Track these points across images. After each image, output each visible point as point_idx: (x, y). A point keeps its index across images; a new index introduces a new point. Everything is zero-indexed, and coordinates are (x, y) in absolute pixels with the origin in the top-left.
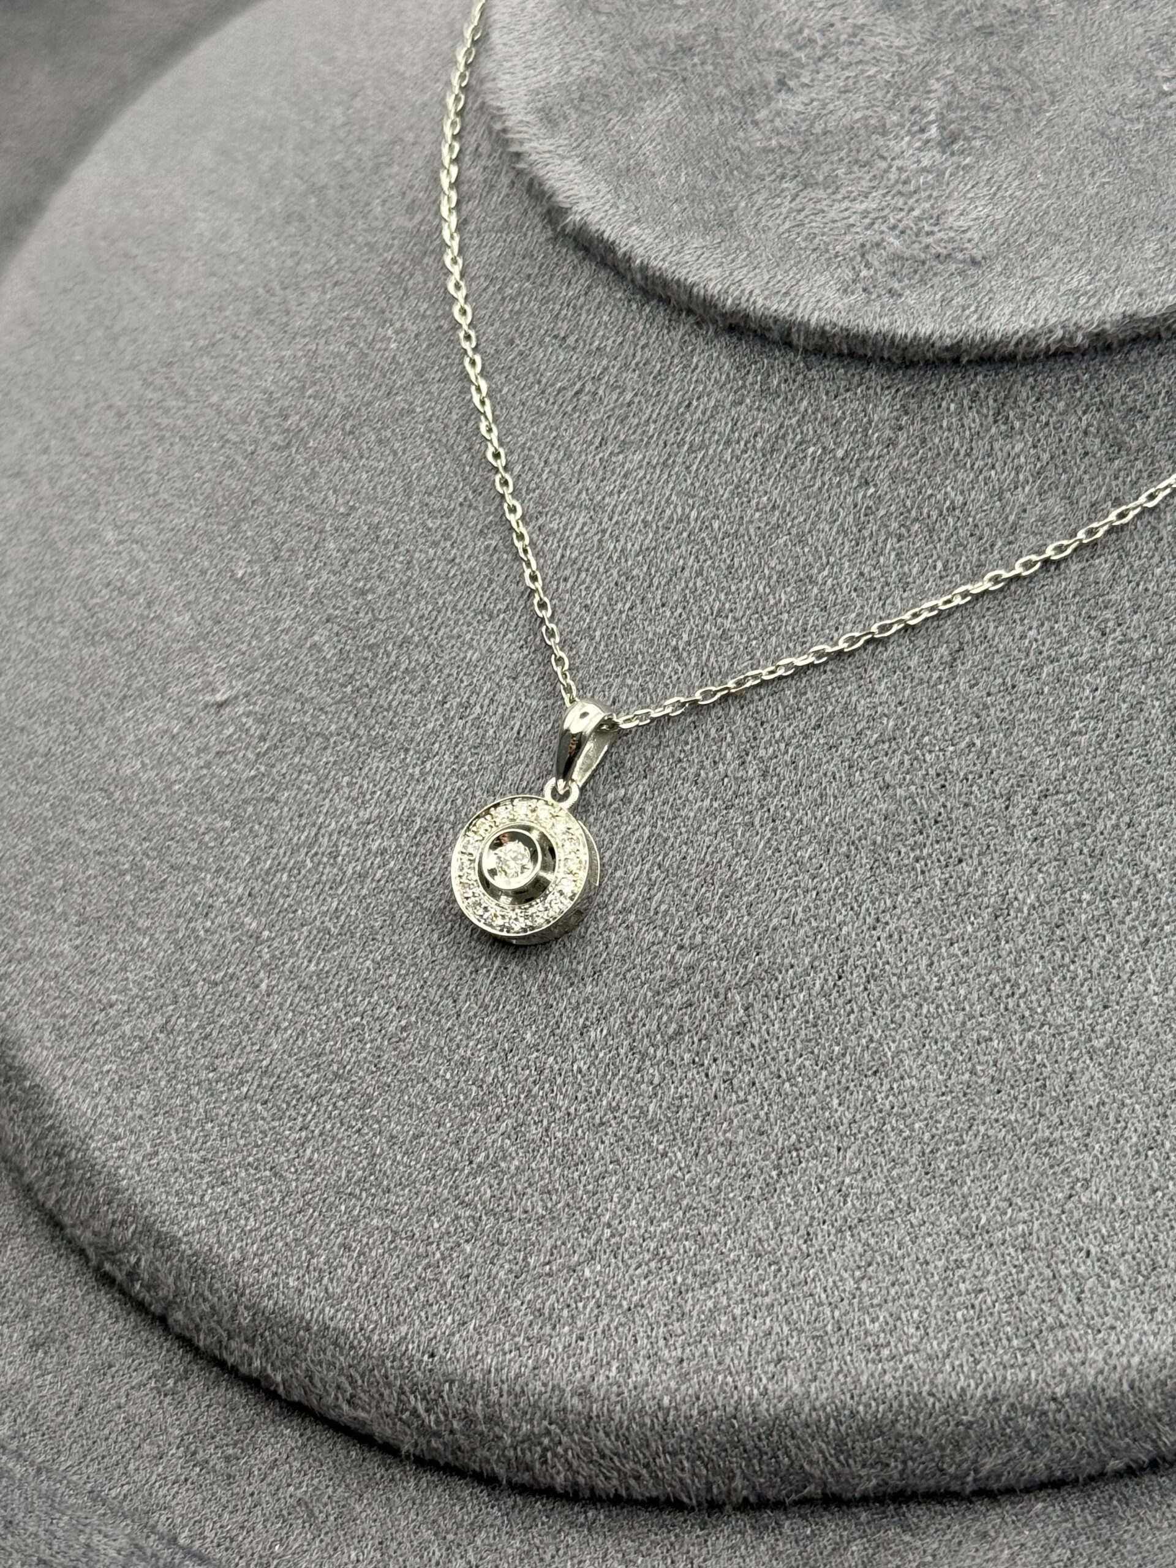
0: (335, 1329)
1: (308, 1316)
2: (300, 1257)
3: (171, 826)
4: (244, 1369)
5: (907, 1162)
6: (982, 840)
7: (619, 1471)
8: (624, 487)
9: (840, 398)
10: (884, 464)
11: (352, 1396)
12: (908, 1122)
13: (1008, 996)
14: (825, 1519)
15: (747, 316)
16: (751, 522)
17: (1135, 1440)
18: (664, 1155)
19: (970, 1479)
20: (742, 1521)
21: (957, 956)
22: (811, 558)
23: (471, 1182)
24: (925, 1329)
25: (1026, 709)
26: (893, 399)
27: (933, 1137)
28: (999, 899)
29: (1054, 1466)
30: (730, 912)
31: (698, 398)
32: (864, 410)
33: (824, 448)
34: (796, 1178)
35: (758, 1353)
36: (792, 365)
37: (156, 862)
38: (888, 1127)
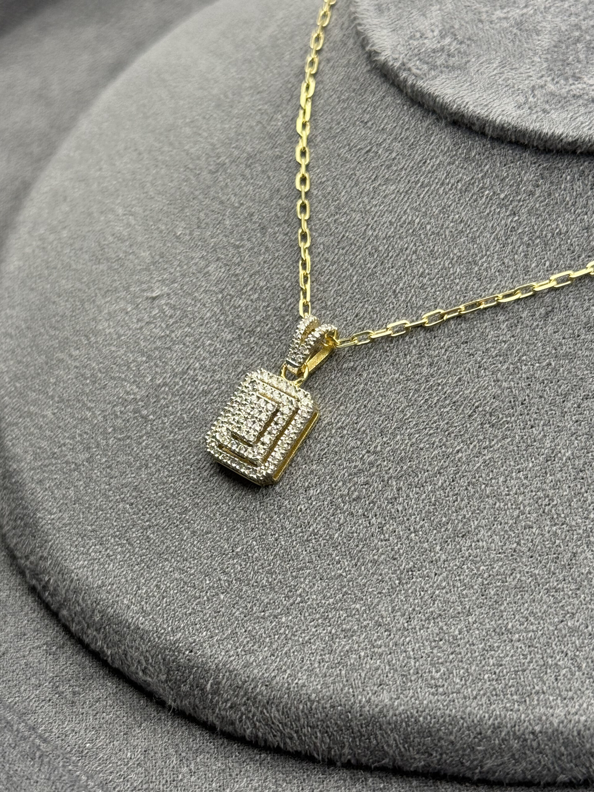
0: (142, 630)
1: (130, 621)
2: (132, 589)
3: (116, 357)
4: (93, 646)
5: (472, 587)
6: (546, 417)
7: (281, 733)
8: (383, 203)
9: (507, 166)
10: (525, 205)
11: (146, 668)
12: (478, 565)
13: (546, 505)
14: (392, 781)
15: (463, 116)
16: (447, 228)
17: (576, 766)
18: (338, 562)
19: (477, 771)
20: (345, 774)
21: (520, 478)
22: (477, 251)
23: (231, 562)
24: (466, 681)
25: (583, 349)
26: (537, 170)
27: (490, 576)
28: (551, 451)
29: (527, 772)
30: (398, 437)
31: (431, 159)
32: (519, 174)
33: (494, 193)
34: (409, 586)
35: (369, 678)
36: (484, 145)
37: (104, 375)
38: (465, 567)
